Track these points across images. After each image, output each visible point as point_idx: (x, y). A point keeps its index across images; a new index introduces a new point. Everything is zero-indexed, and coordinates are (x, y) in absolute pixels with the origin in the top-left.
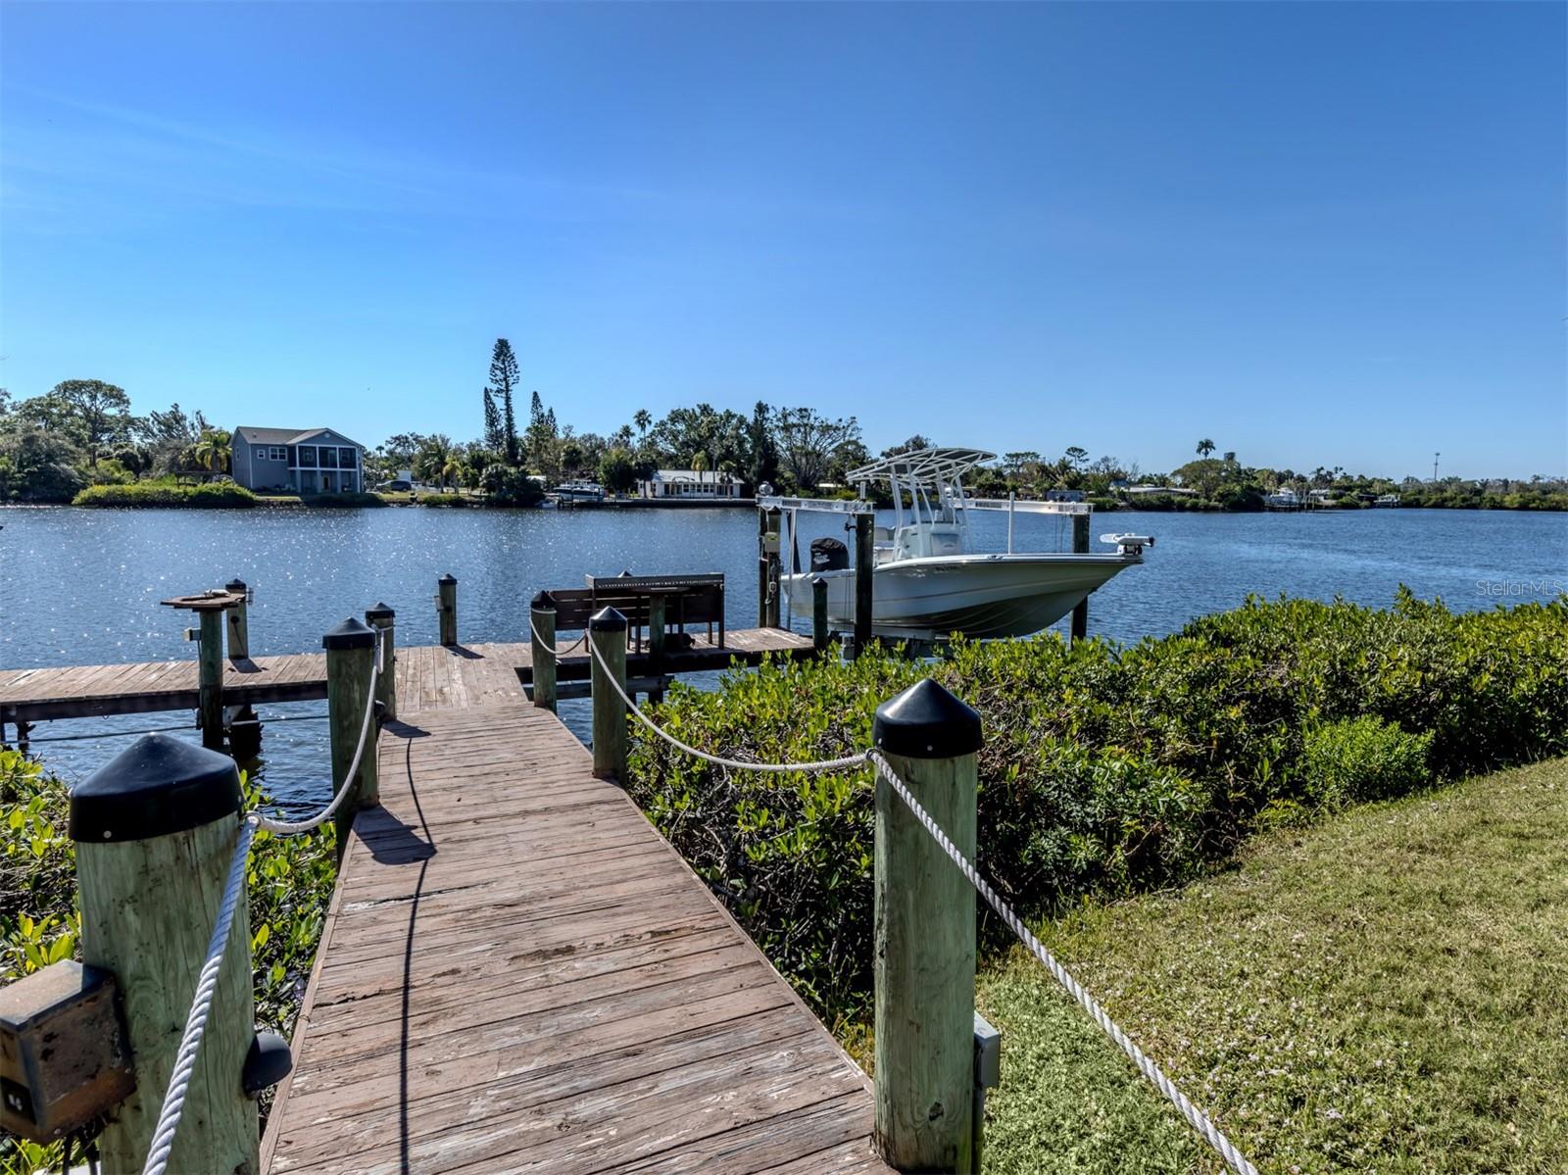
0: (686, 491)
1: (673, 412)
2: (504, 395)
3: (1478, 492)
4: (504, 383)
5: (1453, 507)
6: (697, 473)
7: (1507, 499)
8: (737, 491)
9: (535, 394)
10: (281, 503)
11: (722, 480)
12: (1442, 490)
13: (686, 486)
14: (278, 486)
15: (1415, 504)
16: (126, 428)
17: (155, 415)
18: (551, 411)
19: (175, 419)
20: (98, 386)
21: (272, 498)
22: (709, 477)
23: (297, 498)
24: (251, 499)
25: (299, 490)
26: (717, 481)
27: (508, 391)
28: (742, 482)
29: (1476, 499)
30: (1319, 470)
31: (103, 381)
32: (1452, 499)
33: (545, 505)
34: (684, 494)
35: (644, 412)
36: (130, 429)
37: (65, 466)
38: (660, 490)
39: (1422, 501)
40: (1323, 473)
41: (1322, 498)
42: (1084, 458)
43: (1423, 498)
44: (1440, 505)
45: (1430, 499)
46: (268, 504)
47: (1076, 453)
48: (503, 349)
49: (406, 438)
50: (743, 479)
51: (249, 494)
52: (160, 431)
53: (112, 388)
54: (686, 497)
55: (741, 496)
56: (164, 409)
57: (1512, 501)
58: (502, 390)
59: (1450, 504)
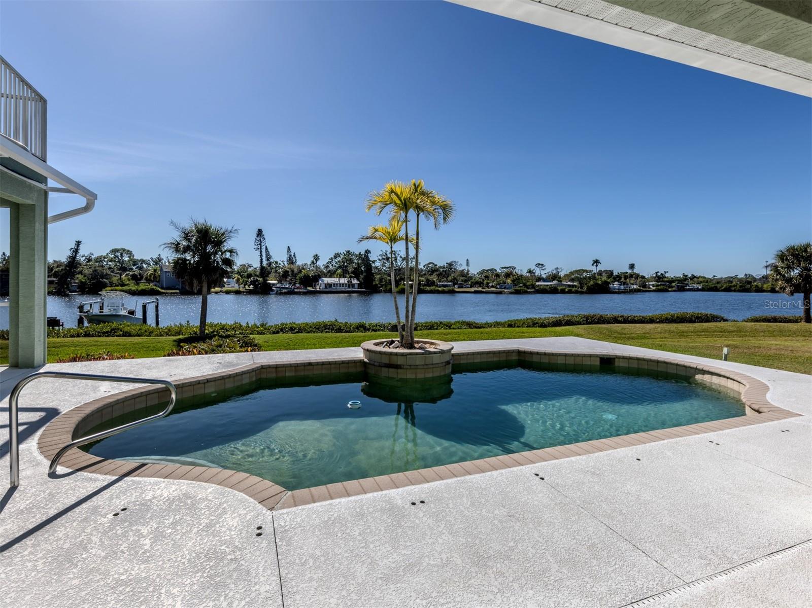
0: (334, 286)
1: (335, 254)
2: (260, 250)
3: (749, 283)
4: (260, 246)
5: (735, 291)
6: (338, 279)
7: (765, 286)
8: (356, 286)
9: (289, 247)
10: (171, 293)
11: (348, 282)
12: (732, 282)
13: (334, 284)
14: (173, 286)
15: (715, 289)
16: (142, 263)
17: (152, 258)
18: (294, 253)
19: (159, 259)
20: (124, 250)
21: (168, 291)
22: (343, 281)
23: (178, 291)
24: (160, 291)
25: (180, 288)
26: (346, 282)
27: (261, 248)
28: (359, 282)
29: (748, 286)
30: (657, 273)
31: (125, 248)
32: (734, 286)
33: (271, 293)
34: (333, 288)
35: (317, 255)
36: (143, 264)
37: (105, 280)
38: (323, 286)
39: (718, 287)
40: (659, 274)
41: (651, 287)
42: (543, 268)
43: (719, 286)
44: (728, 290)
45: (722, 286)
46: (167, 293)
47: (540, 266)
48: (260, 233)
49: (245, 265)
50: (359, 281)
51: (160, 289)
52: (153, 264)
53: (128, 251)
54: (334, 289)
55: (358, 288)
56: (155, 256)
57: (767, 287)
58: (258, 249)
59: (733, 289)
